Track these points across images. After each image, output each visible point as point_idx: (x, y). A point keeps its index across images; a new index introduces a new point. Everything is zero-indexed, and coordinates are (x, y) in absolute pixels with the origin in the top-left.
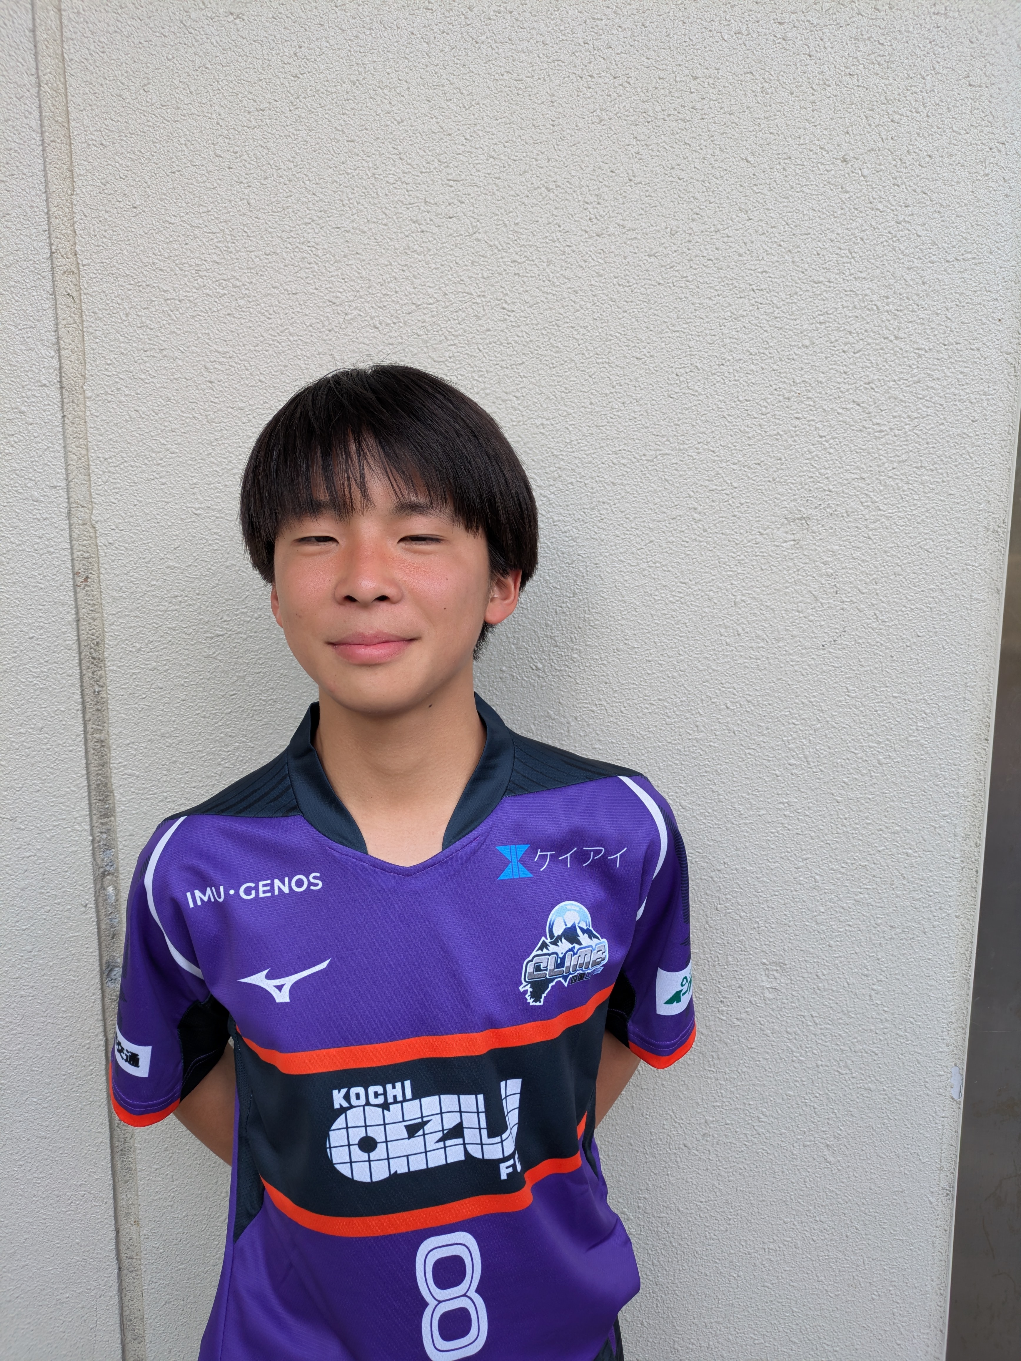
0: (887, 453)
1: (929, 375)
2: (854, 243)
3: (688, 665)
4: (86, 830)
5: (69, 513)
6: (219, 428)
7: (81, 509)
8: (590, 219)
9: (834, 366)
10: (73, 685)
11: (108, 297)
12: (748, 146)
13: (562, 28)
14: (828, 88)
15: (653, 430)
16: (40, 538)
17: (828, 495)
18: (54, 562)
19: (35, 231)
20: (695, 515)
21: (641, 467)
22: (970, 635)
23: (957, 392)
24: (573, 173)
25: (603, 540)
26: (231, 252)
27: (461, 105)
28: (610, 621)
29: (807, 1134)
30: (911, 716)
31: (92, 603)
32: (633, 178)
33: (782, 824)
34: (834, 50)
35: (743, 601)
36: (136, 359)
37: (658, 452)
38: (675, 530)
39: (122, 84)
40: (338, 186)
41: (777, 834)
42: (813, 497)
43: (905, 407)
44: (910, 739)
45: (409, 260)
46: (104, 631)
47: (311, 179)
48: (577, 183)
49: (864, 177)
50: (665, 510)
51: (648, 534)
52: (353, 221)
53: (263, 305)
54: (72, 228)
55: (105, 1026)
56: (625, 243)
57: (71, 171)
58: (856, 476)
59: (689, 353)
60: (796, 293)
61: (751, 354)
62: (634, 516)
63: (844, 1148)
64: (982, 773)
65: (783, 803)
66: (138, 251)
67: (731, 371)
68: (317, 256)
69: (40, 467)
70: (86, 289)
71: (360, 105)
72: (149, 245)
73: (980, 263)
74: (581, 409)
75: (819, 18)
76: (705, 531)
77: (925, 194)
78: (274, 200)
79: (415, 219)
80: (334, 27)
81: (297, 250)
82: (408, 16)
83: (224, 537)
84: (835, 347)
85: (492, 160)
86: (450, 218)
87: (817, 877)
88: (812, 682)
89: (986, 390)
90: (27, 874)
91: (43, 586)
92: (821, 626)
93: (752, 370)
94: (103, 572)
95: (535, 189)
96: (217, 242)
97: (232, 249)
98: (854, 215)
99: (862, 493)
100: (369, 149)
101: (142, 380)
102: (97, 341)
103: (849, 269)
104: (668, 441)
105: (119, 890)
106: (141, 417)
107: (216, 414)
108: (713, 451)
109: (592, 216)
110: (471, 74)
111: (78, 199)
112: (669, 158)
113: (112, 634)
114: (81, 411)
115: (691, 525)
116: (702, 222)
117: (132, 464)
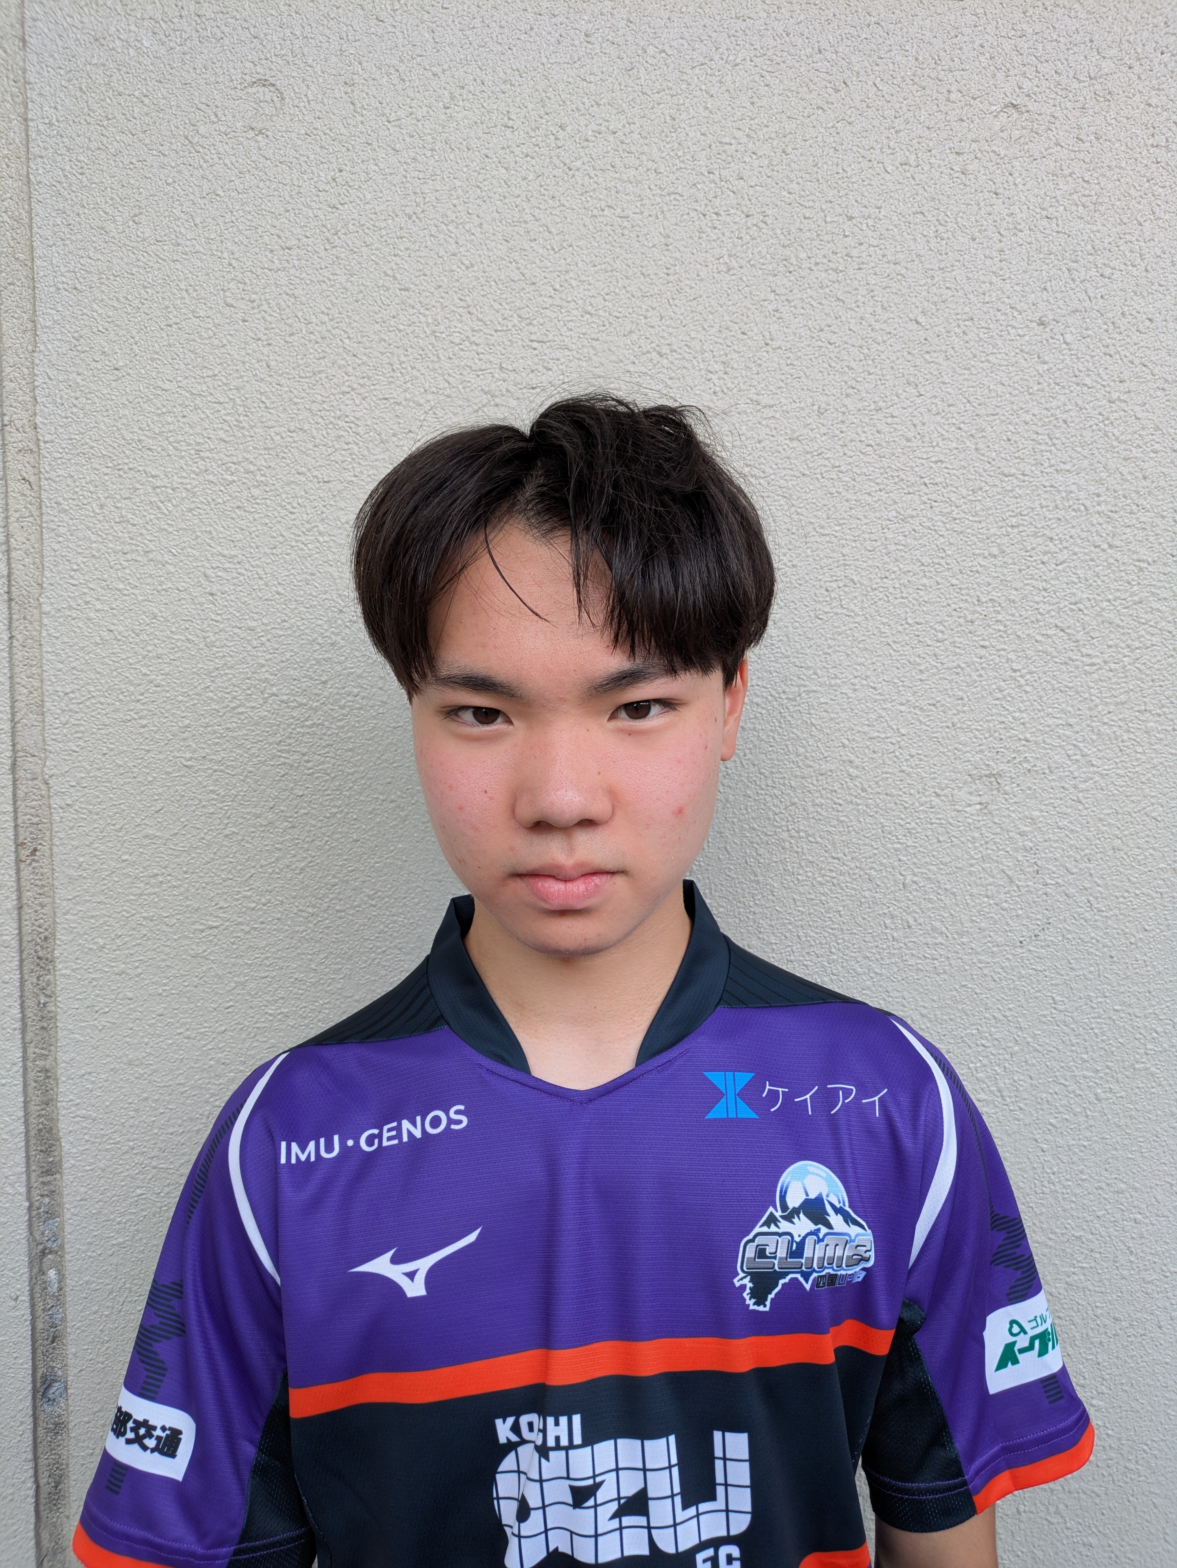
0: (1101, 692)
1: (1153, 594)
2: (1055, 426)
3: (843, 967)
4: (20, 1194)
5: (14, 765)
6: (221, 654)
7: (30, 759)
8: (715, 393)
9: (1030, 582)
10: (10, 995)
11: (77, 484)
12: (918, 304)
13: (680, 153)
14: (1020, 234)
15: (795, 660)
17: (1024, 745)
20: (851, 770)
21: (780, 708)
24: (693, 335)
26: (243, 428)
28: (739, 908)
30: (1138, 1036)
31: (40, 883)
32: (770, 342)
35: (915, 882)
36: (112, 564)
37: (802, 689)
38: (825, 789)
39: (106, 213)
40: (386, 346)
42: (1005, 748)
43: (1124, 634)
44: (1137, 1066)
46: (55, 922)
47: (351, 336)
48: (698, 348)
49: (1067, 344)
50: (811, 763)
51: (788, 794)
52: (405, 391)
53: (284, 496)
54: (32, 394)
55: (36, 1469)
56: (760, 423)
57: (33, 321)
58: (1061, 722)
59: (842, 562)
60: (981, 489)
61: (923, 565)
62: (770, 770)
66: (119, 425)
67: (897, 586)
68: (358, 434)
70: (47, 472)
71: (418, 244)
72: (135, 418)
75: (1007, 148)
76: (864, 790)
77: (1145, 366)
78: (301, 362)
79: (487, 389)
80: (385, 146)
81: (331, 426)
82: (481, 135)
83: (223, 796)
84: (1031, 556)
85: (588, 316)
88: (1007, 991)
92: (1017, 916)
93: (925, 585)
94: (57, 843)
95: (644, 354)
96: (225, 415)
97: (244, 424)
98: (1054, 391)
99: (1069, 744)
100: (428, 300)
101: (119, 590)
102: (61, 539)
103: (1048, 459)
104: (816, 674)
105: (63, 1275)
106: (116, 639)
107: (217, 636)
108: (874, 688)
109: (718, 389)
110: (561, 208)
111: (42, 357)
112: (817, 318)
113: (66, 926)
114: (35, 630)
115: (846, 782)
116: (860, 397)
117: (102, 700)
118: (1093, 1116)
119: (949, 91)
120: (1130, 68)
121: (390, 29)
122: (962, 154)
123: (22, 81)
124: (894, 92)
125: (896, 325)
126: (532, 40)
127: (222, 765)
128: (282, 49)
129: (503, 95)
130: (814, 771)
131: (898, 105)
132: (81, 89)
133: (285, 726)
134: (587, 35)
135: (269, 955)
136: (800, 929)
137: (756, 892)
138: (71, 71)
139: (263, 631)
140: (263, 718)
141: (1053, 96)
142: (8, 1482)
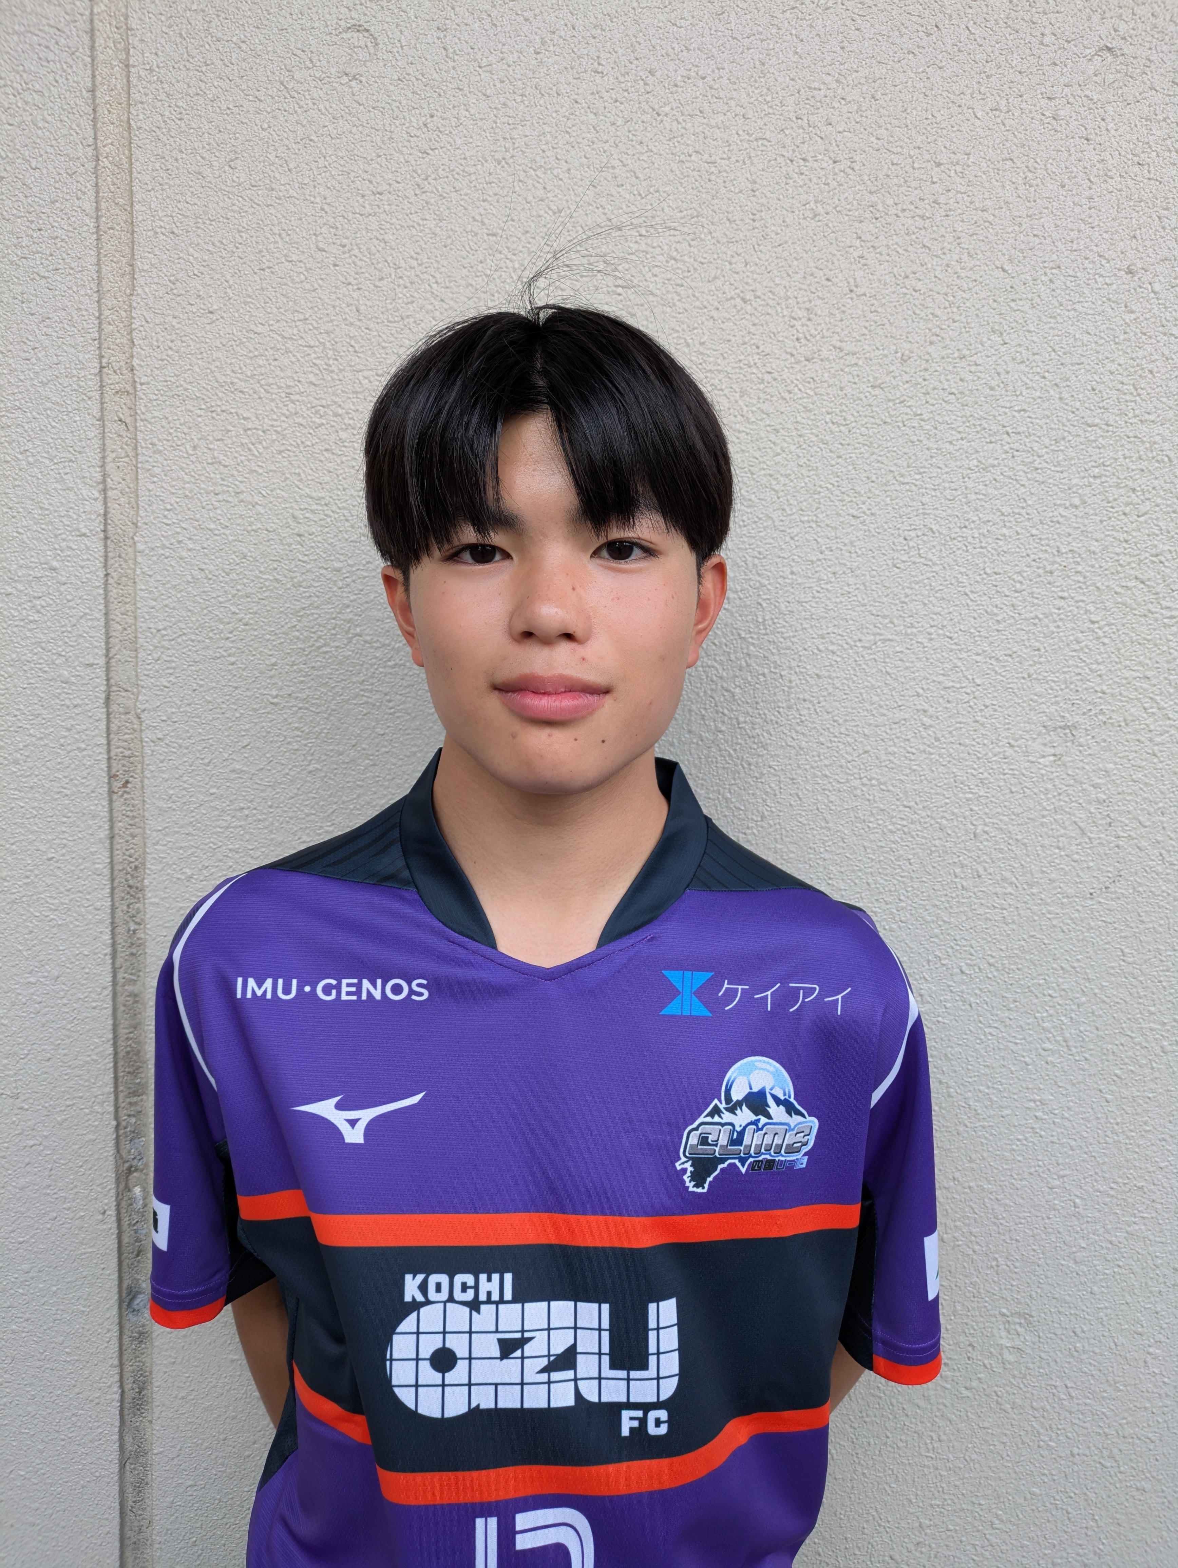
2: (1140, 376)
3: (911, 914)
4: (108, 1113)
5: (108, 699)
6: (307, 594)
7: (123, 694)
8: (798, 339)
9: (1111, 533)
10: (101, 921)
11: (172, 425)
12: (1004, 251)
13: (769, 99)
14: (1110, 180)
15: (872, 608)
16: (69, 730)
17: (1100, 698)
18: (85, 762)
19: (82, 339)
20: (925, 719)
21: (855, 656)
24: (777, 281)
25: (802, 749)
26: (332, 372)
27: (636, 193)
28: (809, 854)
31: (131, 814)
32: (855, 289)
33: (1032, 1128)
34: (1118, 133)
35: (986, 832)
36: (204, 504)
37: (878, 637)
38: (898, 738)
39: (203, 158)
40: (473, 291)
41: (1025, 1142)
42: (1080, 699)
46: (145, 852)
47: (439, 281)
48: (782, 294)
49: (1155, 293)
50: (885, 712)
51: (861, 742)
54: (129, 337)
55: (121, 1375)
56: (842, 370)
57: (132, 265)
58: (1138, 674)
59: (921, 511)
60: (1064, 439)
61: (1003, 514)
62: (844, 718)
65: (1034, 1101)
66: (212, 367)
67: (976, 535)
69: (74, 639)
70: (143, 414)
71: (506, 190)
72: (228, 361)
74: (780, 580)
75: (1100, 93)
76: (937, 739)
78: (390, 306)
80: (476, 92)
82: (571, 80)
83: (308, 734)
84: (1112, 507)
85: (673, 262)
87: (1078, 1201)
88: (1075, 942)
90: (28, 1169)
91: (68, 792)
92: (1088, 868)
93: (1004, 535)
94: (149, 776)
95: (728, 300)
96: (315, 358)
97: (333, 368)
98: (1141, 341)
99: (1146, 697)
100: (515, 246)
101: (210, 530)
102: (155, 479)
103: (1133, 409)
104: (892, 622)
106: (207, 577)
107: (304, 576)
108: (951, 638)
109: (801, 335)
110: (649, 154)
111: (139, 301)
112: (903, 264)
113: (156, 856)
114: (130, 568)
115: (920, 731)
116: (944, 345)
117: (193, 637)
118: (1158, 1069)
119: (1042, 34)
122: (1054, 99)
123: (124, 27)
124: (986, 35)
125: (982, 273)
127: (307, 703)
129: (593, 40)
130: (888, 720)
131: (990, 49)
132: (181, 35)
133: (368, 666)
136: (869, 876)
137: (826, 838)
138: (171, 17)
139: (348, 572)
140: (347, 657)
141: (1149, 39)
142: (95, 1385)
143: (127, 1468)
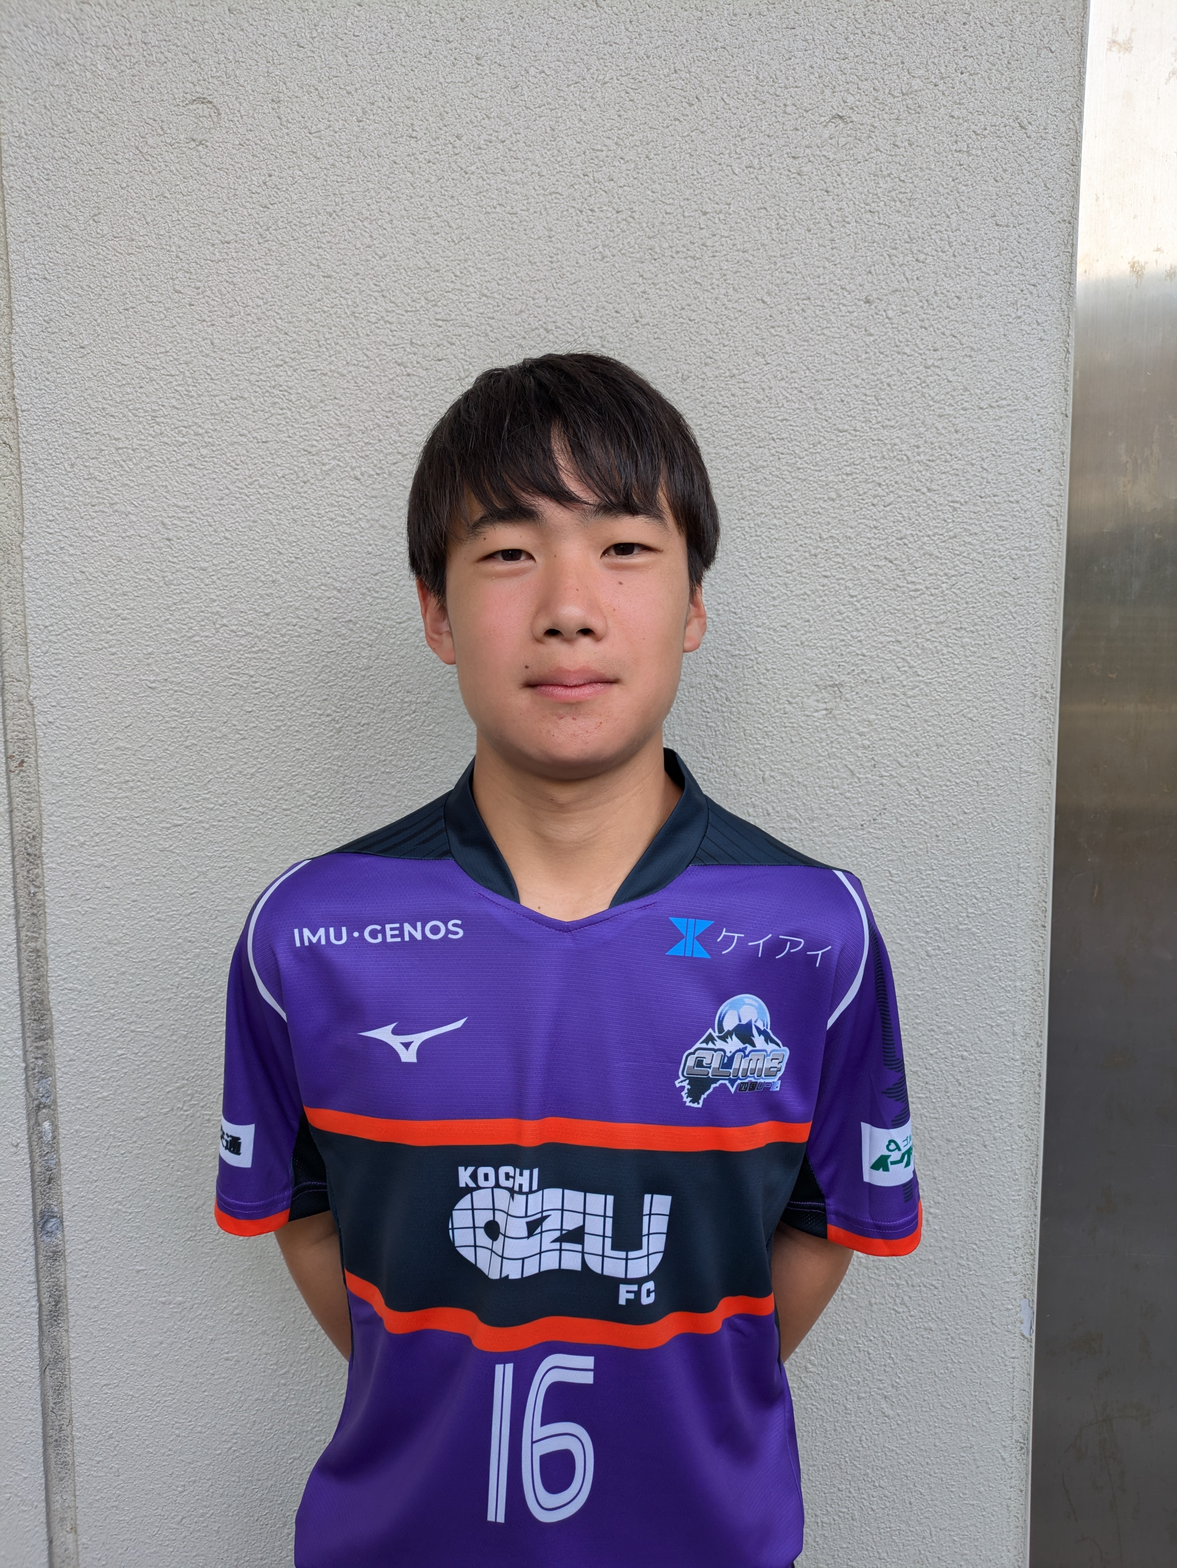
0: (924, 614)
1: (965, 529)
2: (880, 389)
4: (18, 1056)
6: (178, 591)
7: (17, 683)
9: (863, 521)
10: (4, 886)
11: (51, 446)
12: (763, 286)
13: (559, 159)
14: (847, 225)
17: (861, 660)
20: (717, 683)
22: (1020, 811)
23: (996, 547)
24: (574, 313)
26: (192, 397)
27: (450, 239)
29: (861, 1383)
30: (961, 902)
31: (27, 790)
32: (640, 319)
35: (773, 777)
36: (83, 514)
39: (69, 213)
40: (313, 325)
42: (845, 662)
43: (942, 564)
44: (961, 927)
45: (394, 406)
46: (41, 823)
47: (283, 317)
48: (579, 325)
49: (889, 319)
52: (330, 363)
53: (228, 455)
55: (38, 1290)
57: (9, 307)
58: (891, 639)
60: (820, 443)
61: (773, 507)
63: (904, 1399)
64: (1040, 963)
66: (85, 395)
67: (752, 525)
68: (290, 401)
70: (25, 437)
71: (338, 238)
72: (99, 389)
73: (1015, 410)
75: (835, 153)
77: (955, 337)
78: (241, 340)
79: (400, 361)
80: (308, 154)
81: (267, 394)
82: (389, 144)
83: (184, 713)
84: (863, 499)
85: (484, 298)
86: (440, 360)
89: (1027, 545)
92: (859, 803)
93: (775, 525)
94: (42, 755)
95: (533, 330)
96: (177, 385)
97: (193, 393)
98: (879, 359)
99: (898, 658)
100: (348, 285)
101: (89, 537)
102: (38, 494)
103: (876, 417)
105: (56, 1126)
106: (87, 579)
107: (174, 575)
108: (735, 613)
110: (460, 206)
111: (17, 338)
112: (679, 298)
113: (51, 826)
114: (18, 572)
115: (713, 693)
116: (716, 366)
117: (77, 632)
119: (785, 105)
120: (936, 85)
121: (309, 54)
122: (798, 158)
124: (739, 105)
125: (746, 304)
126: (430, 62)
127: (181, 686)
128: (217, 72)
129: (407, 110)
131: (742, 117)
132: (45, 107)
133: (235, 652)
134: (477, 59)
135: (226, 848)
138: (36, 91)
139: (213, 571)
140: (216, 646)
141: (873, 109)
142: (15, 1301)
143: (47, 1373)
